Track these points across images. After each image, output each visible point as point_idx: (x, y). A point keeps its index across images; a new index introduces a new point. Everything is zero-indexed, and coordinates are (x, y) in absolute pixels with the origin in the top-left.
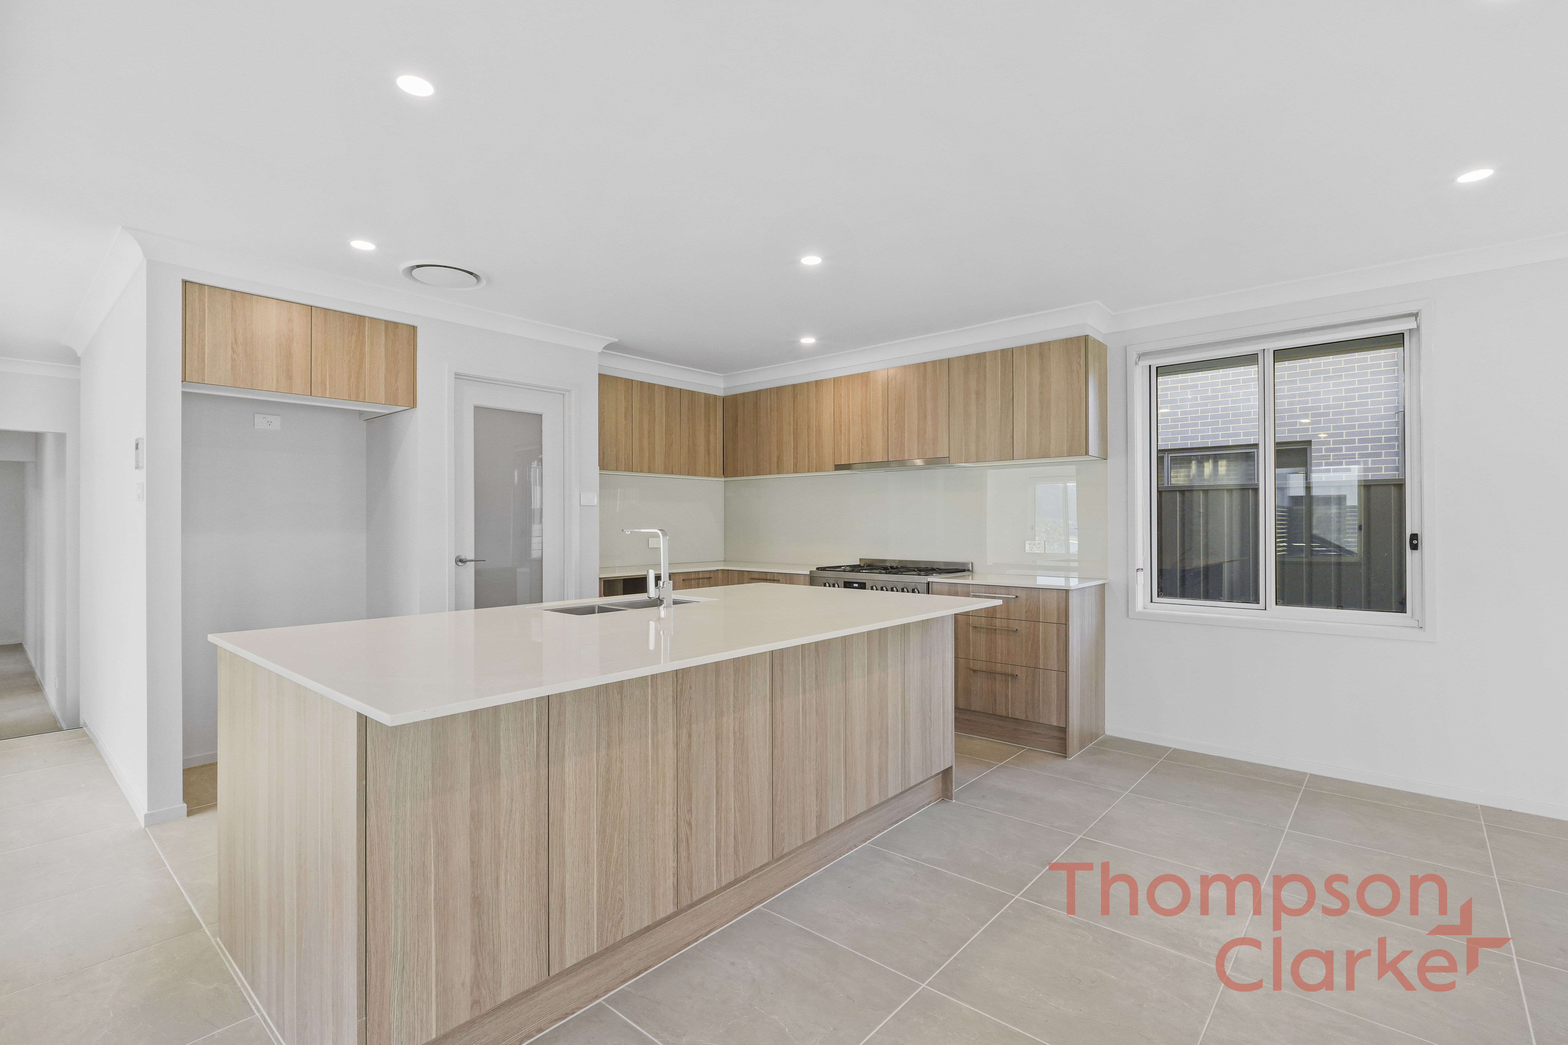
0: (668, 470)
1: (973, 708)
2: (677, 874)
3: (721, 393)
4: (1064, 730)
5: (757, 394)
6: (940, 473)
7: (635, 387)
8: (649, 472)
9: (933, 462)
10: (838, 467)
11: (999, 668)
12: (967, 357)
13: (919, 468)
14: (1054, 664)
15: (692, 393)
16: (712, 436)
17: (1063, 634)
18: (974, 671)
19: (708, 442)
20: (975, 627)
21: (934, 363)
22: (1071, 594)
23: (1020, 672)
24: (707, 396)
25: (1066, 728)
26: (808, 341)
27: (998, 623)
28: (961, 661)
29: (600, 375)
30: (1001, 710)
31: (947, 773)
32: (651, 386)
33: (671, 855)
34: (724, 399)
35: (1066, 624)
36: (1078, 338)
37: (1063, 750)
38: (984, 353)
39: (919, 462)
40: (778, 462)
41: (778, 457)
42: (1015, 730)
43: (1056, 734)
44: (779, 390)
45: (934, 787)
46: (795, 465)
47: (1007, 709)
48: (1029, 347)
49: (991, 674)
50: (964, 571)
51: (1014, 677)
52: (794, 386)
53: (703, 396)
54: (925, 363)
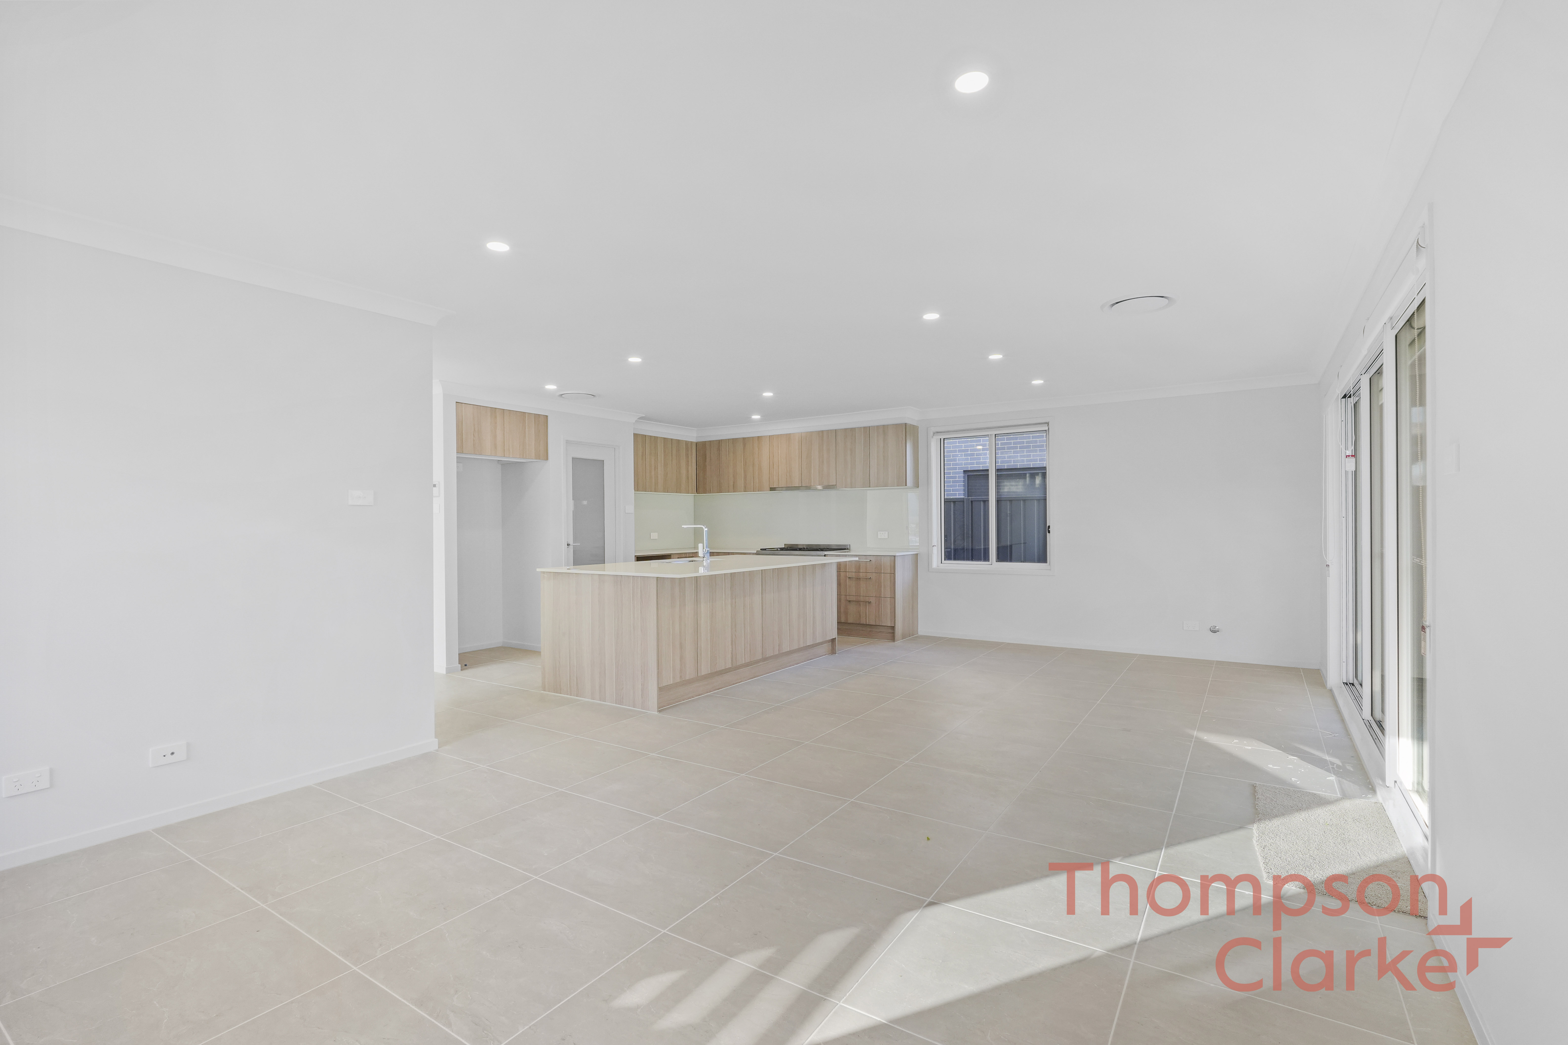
0: (666, 490)
1: (849, 622)
2: (732, 653)
3: (694, 440)
4: (893, 628)
5: (719, 442)
6: (832, 492)
7: (647, 438)
8: (655, 492)
9: (828, 487)
10: (772, 489)
11: (862, 599)
12: (846, 429)
13: (820, 490)
14: (888, 594)
15: (678, 441)
16: (690, 467)
17: (892, 578)
18: (849, 601)
19: (688, 471)
20: (849, 578)
21: (828, 431)
22: (896, 557)
23: (873, 600)
24: (687, 443)
25: (894, 627)
26: (756, 417)
27: (861, 575)
28: (843, 597)
29: (634, 434)
30: (863, 621)
31: (833, 640)
32: (656, 438)
33: (730, 646)
34: (697, 444)
35: (894, 574)
36: (900, 425)
37: (893, 639)
38: (855, 428)
39: (819, 487)
40: (733, 485)
41: (734, 482)
42: (870, 631)
43: (890, 631)
44: (734, 441)
45: (827, 647)
46: (745, 487)
47: (866, 620)
48: (878, 427)
49: (858, 602)
50: (845, 549)
51: (870, 603)
52: (744, 439)
53: (684, 442)
54: (822, 431)
